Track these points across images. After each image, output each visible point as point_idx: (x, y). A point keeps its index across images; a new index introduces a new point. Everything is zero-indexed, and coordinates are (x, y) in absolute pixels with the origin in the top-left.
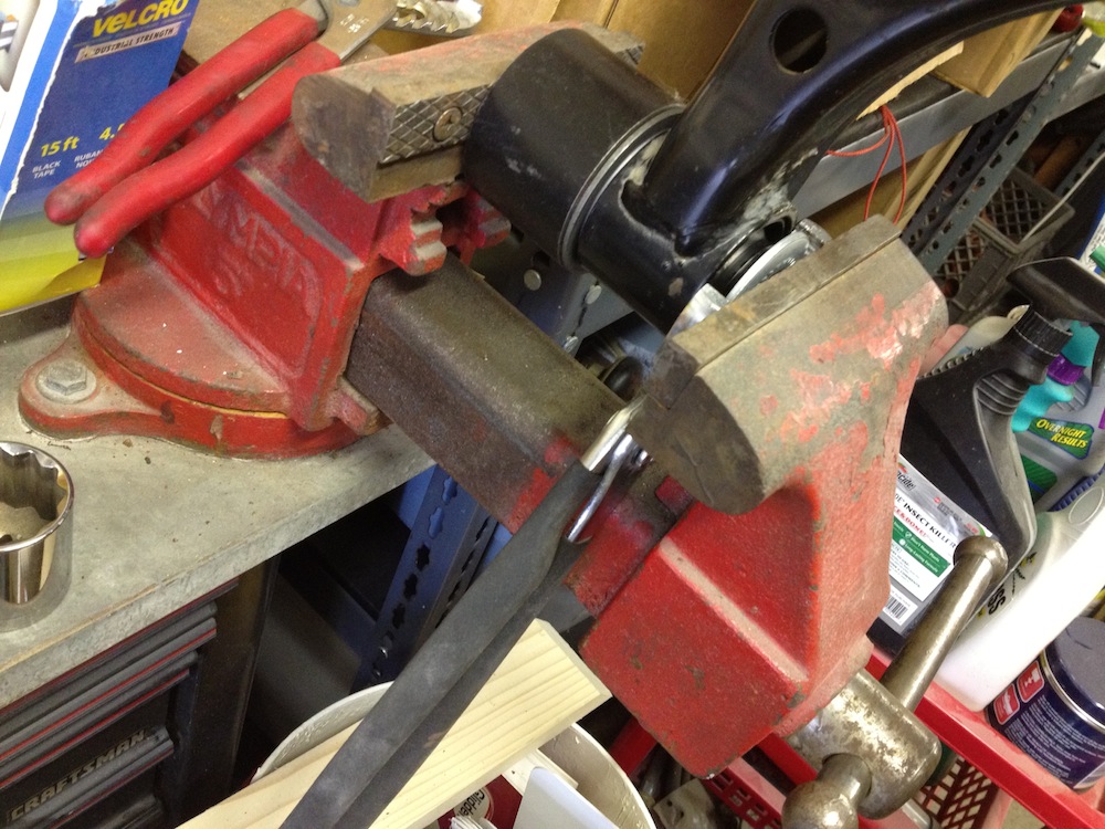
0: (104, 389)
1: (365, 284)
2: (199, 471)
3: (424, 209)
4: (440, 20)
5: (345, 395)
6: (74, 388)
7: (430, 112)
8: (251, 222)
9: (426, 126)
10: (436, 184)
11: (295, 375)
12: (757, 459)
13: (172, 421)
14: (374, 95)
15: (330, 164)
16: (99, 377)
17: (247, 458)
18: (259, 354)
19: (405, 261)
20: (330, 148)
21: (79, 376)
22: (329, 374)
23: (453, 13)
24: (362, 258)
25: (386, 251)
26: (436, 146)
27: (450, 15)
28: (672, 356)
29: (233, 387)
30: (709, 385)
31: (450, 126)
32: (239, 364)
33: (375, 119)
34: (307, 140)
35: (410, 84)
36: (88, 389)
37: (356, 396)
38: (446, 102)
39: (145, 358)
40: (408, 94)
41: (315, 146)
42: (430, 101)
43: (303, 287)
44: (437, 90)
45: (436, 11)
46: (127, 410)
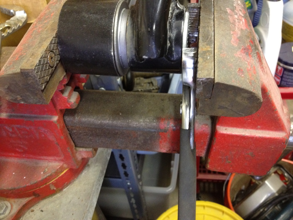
0: (13, 203)
1: (62, 121)
2: (58, 202)
3: (63, 88)
4: (16, 24)
5: (80, 151)
6: (5, 211)
7: (44, 61)
8: (13, 128)
9: (46, 66)
10: (62, 79)
11: (62, 157)
12: (254, 93)
13: (39, 196)
14: (22, 71)
15: (25, 101)
16: (9, 201)
17: (67, 187)
18: (46, 159)
19: (69, 106)
20: (21, 97)
21: (3, 206)
22: (72, 151)
23: (17, 19)
24: (56, 115)
25: (60, 107)
26: (54, 69)
27: (17, 20)
28: (201, 83)
29: (48, 175)
30: (222, 82)
31: (53, 59)
32: (44, 167)
33: (29, 78)
34: (11, 100)
35: (30, 57)
36: (9, 207)
37: (84, 149)
38: (46, 53)
39: (17, 188)
40: (33, 62)
41: (16, 100)
42: (41, 58)
43: (44, 135)
44: (40, 52)
45: (12, 22)
46: (25, 203)
